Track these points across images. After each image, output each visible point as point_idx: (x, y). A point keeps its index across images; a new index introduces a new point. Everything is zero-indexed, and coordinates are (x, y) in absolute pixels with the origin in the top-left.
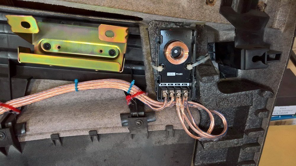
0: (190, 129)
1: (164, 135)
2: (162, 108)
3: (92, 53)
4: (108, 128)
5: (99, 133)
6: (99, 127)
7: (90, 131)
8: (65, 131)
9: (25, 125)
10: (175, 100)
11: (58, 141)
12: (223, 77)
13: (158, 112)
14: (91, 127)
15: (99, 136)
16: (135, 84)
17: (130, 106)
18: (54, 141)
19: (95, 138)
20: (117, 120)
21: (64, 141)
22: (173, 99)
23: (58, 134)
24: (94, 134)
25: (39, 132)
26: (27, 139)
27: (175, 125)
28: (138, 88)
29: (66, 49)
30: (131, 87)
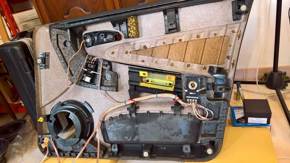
0: (198, 116)
1: (187, 117)
2: (187, 106)
3: (163, 84)
4: (166, 111)
5: (163, 113)
6: (163, 110)
7: (160, 112)
8: (152, 111)
9: (138, 107)
10: (192, 103)
11: (149, 114)
12: (216, 97)
13: (185, 107)
14: (160, 110)
15: (163, 114)
16: (177, 96)
17: (175, 104)
18: (147, 114)
19: (162, 114)
20: (170, 109)
21: (151, 114)
22: (191, 103)
23: (149, 111)
24: (161, 113)
25: (143, 110)
26: (139, 112)
27: (192, 113)
28: (178, 98)
29: (154, 83)
30: (176, 97)
